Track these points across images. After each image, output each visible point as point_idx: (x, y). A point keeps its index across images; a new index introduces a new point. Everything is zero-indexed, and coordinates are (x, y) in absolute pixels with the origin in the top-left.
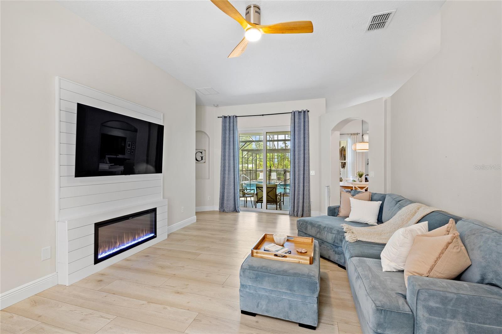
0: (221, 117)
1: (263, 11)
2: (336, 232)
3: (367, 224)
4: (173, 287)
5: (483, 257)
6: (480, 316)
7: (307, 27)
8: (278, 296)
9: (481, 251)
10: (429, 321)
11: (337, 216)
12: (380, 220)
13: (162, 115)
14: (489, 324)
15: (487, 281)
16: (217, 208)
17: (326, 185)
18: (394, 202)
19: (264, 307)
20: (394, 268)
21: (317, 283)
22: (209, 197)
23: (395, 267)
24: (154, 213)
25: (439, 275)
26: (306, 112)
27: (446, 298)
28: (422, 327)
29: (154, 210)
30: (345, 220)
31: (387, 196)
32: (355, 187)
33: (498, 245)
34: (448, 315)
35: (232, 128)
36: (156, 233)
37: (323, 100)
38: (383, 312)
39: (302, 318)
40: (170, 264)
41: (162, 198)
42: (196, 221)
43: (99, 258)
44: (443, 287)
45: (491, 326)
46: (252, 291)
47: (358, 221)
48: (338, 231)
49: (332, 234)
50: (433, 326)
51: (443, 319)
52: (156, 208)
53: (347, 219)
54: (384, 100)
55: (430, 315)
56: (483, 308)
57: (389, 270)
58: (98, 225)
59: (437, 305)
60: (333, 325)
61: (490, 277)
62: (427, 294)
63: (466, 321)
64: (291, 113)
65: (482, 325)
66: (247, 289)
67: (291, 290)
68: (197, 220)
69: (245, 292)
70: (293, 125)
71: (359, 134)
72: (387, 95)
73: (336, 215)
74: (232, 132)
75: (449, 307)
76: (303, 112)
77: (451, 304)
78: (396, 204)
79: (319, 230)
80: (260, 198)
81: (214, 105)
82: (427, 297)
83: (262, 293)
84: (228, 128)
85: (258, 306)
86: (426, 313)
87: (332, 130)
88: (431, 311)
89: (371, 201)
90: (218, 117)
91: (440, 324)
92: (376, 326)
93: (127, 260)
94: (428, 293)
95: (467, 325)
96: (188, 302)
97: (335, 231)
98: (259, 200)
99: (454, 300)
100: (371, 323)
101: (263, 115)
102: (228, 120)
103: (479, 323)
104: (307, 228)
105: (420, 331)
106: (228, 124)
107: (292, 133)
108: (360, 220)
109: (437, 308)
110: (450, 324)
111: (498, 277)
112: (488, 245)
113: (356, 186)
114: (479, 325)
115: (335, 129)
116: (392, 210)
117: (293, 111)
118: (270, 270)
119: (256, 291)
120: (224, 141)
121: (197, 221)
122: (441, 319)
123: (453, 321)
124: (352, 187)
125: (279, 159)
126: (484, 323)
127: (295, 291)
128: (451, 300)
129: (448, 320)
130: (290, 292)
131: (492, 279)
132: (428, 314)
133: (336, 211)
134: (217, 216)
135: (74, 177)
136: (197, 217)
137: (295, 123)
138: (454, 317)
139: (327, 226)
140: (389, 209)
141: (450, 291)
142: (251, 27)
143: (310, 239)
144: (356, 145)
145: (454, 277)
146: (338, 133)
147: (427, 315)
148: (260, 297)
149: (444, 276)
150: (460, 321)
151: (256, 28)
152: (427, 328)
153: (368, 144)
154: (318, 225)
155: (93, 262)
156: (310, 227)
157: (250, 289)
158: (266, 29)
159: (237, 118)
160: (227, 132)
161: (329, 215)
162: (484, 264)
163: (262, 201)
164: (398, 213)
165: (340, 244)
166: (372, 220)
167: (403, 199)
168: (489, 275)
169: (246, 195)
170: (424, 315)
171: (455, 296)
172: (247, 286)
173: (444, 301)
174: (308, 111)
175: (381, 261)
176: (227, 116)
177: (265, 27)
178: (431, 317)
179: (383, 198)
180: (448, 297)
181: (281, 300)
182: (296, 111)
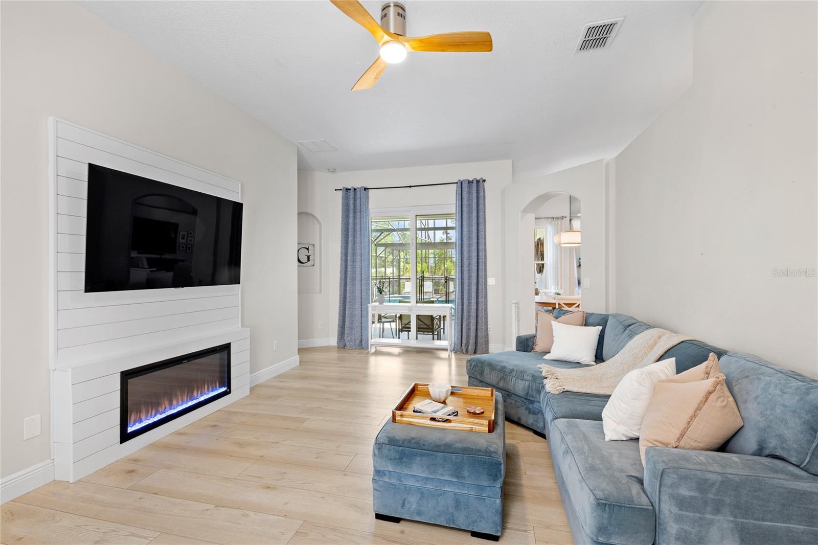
0: (341, 190)
1: (409, 14)
2: (531, 378)
3: (579, 363)
4: (260, 477)
5: (761, 414)
6: (757, 507)
7: (482, 42)
8: (436, 487)
9: (758, 404)
10: (678, 519)
11: (530, 352)
12: (599, 357)
13: (240, 185)
14: (771, 521)
15: (767, 452)
16: (333, 341)
17: (513, 302)
18: (621, 327)
19: (414, 507)
20: (624, 435)
21: (501, 464)
22: (321, 324)
23: (625, 433)
24: (226, 352)
25: (695, 444)
26: (481, 181)
27: (706, 481)
28: (668, 529)
29: (227, 347)
30: (544, 357)
31: (610, 318)
32: (559, 304)
33: (784, 393)
34: (709, 509)
35: (358, 207)
36: (229, 387)
37: (508, 163)
38: (607, 508)
39: (477, 522)
40: (255, 438)
41: (240, 326)
42: (298, 364)
43: (129, 431)
44: (700, 464)
45: (774, 524)
46: (393, 481)
47: (565, 359)
48: (533, 376)
49: (524, 382)
50: (686, 527)
51: (700, 516)
52: (230, 343)
53: (547, 357)
54: (604, 164)
55: (680, 510)
56: (761, 494)
57: (616, 439)
58: (127, 376)
59: (692, 494)
60: (526, 531)
61: (772, 444)
62: (676, 476)
63: (735, 517)
64: (457, 183)
65: (760, 523)
66: (386, 477)
67: (457, 477)
68: (300, 362)
69: (381, 483)
70: (459, 203)
71: (565, 218)
72: (610, 155)
73: (529, 350)
74: (358, 214)
75: (711, 496)
76: (475, 182)
77: (714, 490)
78: (625, 330)
79: (502, 374)
80: (406, 324)
81: (328, 169)
82: (676, 480)
83: (411, 483)
84: (351, 207)
85: (403, 505)
86: (674, 507)
87: (522, 212)
88: (682, 503)
89: (585, 326)
90: (336, 190)
91: (696, 524)
92: (596, 531)
93: (179, 433)
94: (677, 474)
95: (737, 524)
96: (286, 504)
97: (528, 375)
98: (404, 327)
99: (718, 483)
100: (587, 526)
101: (410, 187)
102: (351, 194)
103: (756, 519)
104: (484, 371)
105: (664, 536)
106: (351, 202)
107: (459, 216)
108: (568, 358)
109: (692, 498)
110: (711, 523)
111: (784, 445)
112: (770, 394)
113: (562, 302)
114: (756, 522)
115: (526, 211)
116: (618, 340)
117: (459, 180)
118: (424, 445)
119: (400, 480)
120: (345, 230)
121: (300, 364)
122: (698, 515)
123: (717, 518)
124: (555, 304)
125: (436, 259)
126: (763, 520)
127: (464, 478)
128: (713, 484)
129: (708, 516)
130: (456, 480)
131: (776, 448)
132: (677, 509)
133: (530, 343)
134: (335, 355)
135: (83, 291)
136: (300, 357)
137: (463, 200)
138: (717, 511)
139: (516, 369)
140: (614, 339)
141: (711, 469)
142: (391, 39)
143: (489, 390)
144: (560, 235)
145: (717, 446)
146: (532, 216)
147: (675, 510)
148: (408, 490)
149: (701, 445)
150: (728, 518)
151: (398, 41)
152: (676, 531)
153: (580, 233)
154: (501, 366)
155: (119, 440)
156: (488, 371)
157: (389, 478)
158: (415, 44)
159: (368, 192)
160: (351, 215)
161: (518, 351)
162: (762, 424)
163: (410, 328)
164: (628, 345)
165: (536, 397)
166: (587, 356)
167: (635, 321)
168: (770, 442)
169: (383, 320)
170: (672, 510)
171: (720, 478)
172: (385, 472)
173: (703, 486)
174: (484, 181)
175: (602, 425)
176: (350, 188)
177: (414, 40)
178: (681, 512)
179: (603, 321)
180: (709, 480)
181: (441, 495)
182: (463, 180)
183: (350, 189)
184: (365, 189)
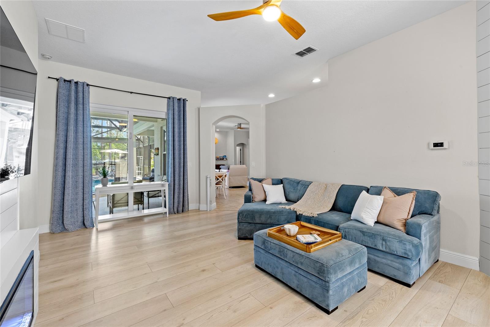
0: (56, 79)
26: (185, 101)
30: (266, 203)
31: (284, 180)
35: (81, 100)
37: (199, 93)
41: (18, 229)
53: (268, 203)
64: (169, 98)
66: (336, 284)
70: (172, 112)
73: (251, 201)
74: (81, 106)
76: (182, 100)
83: (344, 280)
84: (73, 98)
87: (212, 124)
89: (275, 185)
90: (49, 77)
101: (131, 93)
102: (72, 86)
107: (171, 121)
111: (427, 209)
117: (172, 97)
131: (424, 211)
137: (174, 110)
156: (258, 216)
159: (89, 88)
160: (73, 105)
167: (300, 181)
174: (187, 101)
179: (281, 182)
182: (174, 97)
183: (70, 81)
184: (88, 85)
